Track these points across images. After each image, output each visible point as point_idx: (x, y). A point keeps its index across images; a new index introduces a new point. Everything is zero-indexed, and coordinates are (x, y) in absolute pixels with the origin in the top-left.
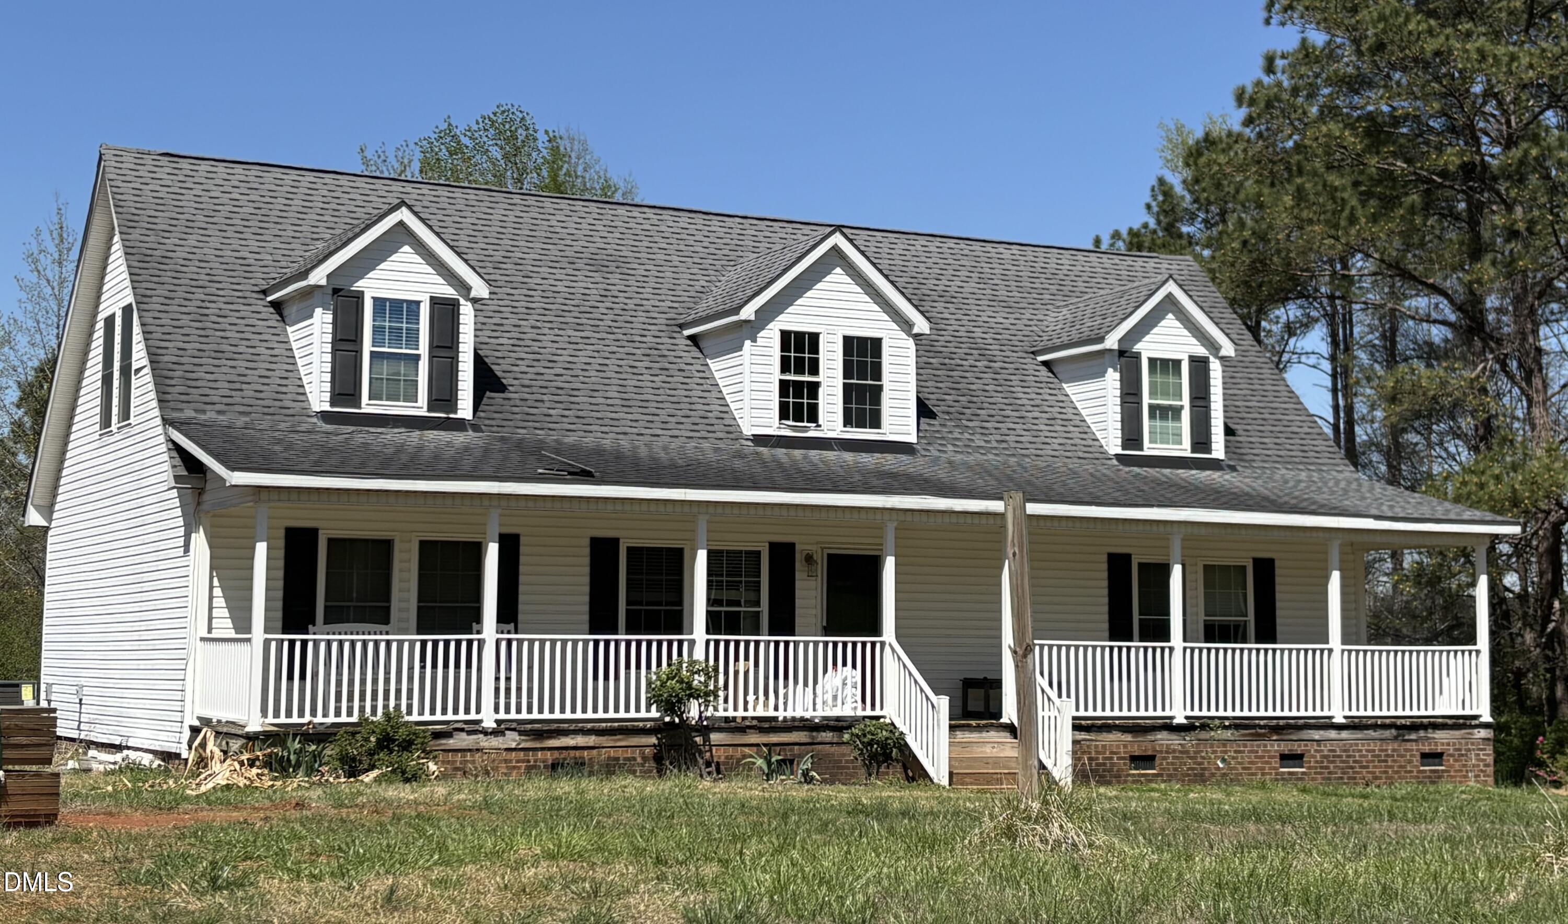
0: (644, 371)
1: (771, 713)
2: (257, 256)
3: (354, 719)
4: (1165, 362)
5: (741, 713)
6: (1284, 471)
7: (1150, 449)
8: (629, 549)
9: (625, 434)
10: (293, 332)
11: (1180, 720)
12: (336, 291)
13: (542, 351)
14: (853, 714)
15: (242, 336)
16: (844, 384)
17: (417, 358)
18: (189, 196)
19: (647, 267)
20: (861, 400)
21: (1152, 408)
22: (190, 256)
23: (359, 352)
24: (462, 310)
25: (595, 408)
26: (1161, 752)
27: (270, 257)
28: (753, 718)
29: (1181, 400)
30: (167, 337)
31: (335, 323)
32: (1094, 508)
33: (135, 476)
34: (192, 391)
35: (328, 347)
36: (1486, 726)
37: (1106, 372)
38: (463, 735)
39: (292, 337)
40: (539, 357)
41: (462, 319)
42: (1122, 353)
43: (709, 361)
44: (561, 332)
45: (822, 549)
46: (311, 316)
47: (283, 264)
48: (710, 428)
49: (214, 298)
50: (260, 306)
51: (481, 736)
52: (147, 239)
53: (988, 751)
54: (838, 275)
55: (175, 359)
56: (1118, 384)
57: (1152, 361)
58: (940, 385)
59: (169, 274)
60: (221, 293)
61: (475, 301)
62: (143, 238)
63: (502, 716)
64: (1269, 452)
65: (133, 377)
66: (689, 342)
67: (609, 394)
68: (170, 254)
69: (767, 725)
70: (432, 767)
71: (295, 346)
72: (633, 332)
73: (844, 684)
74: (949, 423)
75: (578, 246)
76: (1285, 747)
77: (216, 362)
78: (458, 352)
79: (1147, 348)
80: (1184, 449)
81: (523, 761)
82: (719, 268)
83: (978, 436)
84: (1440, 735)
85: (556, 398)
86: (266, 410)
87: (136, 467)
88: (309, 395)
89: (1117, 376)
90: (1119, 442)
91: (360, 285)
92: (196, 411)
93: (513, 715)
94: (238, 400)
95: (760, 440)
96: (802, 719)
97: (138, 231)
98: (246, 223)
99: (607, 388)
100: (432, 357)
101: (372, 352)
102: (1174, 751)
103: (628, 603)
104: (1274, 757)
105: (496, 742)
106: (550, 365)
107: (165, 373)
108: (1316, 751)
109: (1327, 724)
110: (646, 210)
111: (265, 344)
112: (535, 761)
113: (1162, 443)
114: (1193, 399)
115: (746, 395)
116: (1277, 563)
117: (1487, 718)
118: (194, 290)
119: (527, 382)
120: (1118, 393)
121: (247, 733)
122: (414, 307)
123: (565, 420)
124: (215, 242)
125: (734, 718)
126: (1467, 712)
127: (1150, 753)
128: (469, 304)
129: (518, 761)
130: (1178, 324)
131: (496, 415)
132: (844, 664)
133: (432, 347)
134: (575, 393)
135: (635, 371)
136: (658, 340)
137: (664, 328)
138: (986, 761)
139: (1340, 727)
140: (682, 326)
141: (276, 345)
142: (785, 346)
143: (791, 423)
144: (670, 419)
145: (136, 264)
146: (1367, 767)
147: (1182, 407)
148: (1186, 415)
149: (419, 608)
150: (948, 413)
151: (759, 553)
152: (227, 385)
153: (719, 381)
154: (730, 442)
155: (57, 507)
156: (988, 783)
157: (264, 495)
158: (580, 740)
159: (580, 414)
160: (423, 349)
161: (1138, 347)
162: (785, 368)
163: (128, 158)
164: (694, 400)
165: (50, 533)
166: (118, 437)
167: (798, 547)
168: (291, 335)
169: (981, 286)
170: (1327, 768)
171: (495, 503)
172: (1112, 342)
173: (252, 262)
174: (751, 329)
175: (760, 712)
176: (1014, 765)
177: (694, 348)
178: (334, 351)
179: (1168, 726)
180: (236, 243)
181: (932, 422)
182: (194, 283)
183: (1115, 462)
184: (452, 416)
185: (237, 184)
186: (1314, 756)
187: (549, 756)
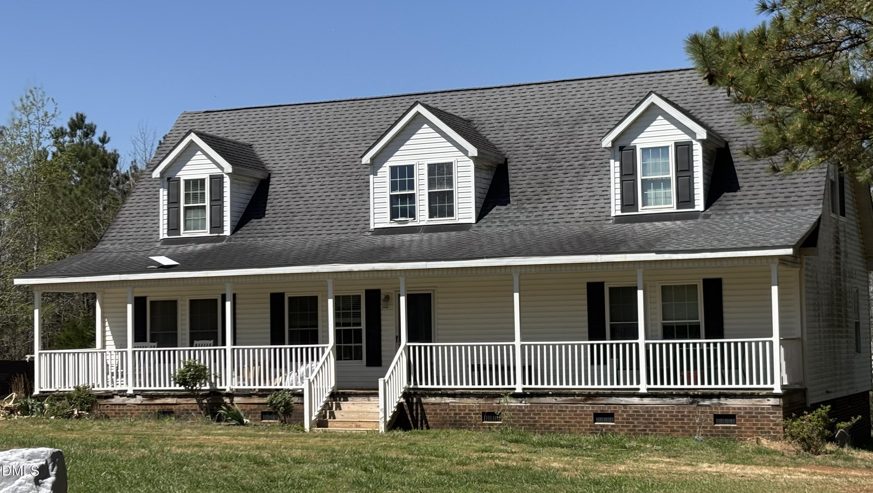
4: (655, 149)
7: (643, 210)
8: (289, 298)
9: (304, 235)
11: (519, 390)
12: (169, 179)
16: (429, 193)
17: (205, 207)
20: (441, 201)
21: (645, 182)
23: (179, 208)
24: (224, 180)
26: (504, 410)
29: (668, 173)
31: (168, 195)
36: (777, 396)
38: (119, 397)
41: (225, 183)
42: (617, 148)
51: (125, 398)
56: (618, 170)
57: (644, 150)
63: (137, 388)
67: (316, 213)
76: (598, 409)
78: (223, 202)
79: (641, 143)
80: (670, 207)
81: (145, 411)
89: (618, 164)
90: (619, 207)
91: (179, 174)
93: (143, 388)
100: (211, 206)
101: (185, 207)
102: (514, 410)
103: (290, 327)
104: (589, 415)
105: (132, 401)
108: (623, 411)
112: (151, 411)
113: (654, 205)
114: (679, 172)
115: (372, 206)
116: (724, 282)
117: (779, 391)
119: (278, 211)
120: (618, 175)
122: (203, 182)
125: (255, 389)
126: (761, 386)
127: (496, 411)
128: (227, 176)
129: (143, 411)
130: (665, 122)
133: (211, 201)
134: (298, 214)
139: (644, 396)
142: (393, 175)
143: (398, 219)
146: (664, 423)
147: (669, 179)
148: (673, 183)
149: (190, 333)
151: (360, 296)
158: (170, 400)
159: (290, 226)
160: (207, 203)
161: (632, 142)
162: (393, 188)
167: (382, 292)
170: (633, 423)
172: (607, 143)
174: (372, 168)
178: (168, 209)
179: (511, 394)
183: (615, 221)
184: (221, 235)
186: (621, 415)
187: (157, 408)
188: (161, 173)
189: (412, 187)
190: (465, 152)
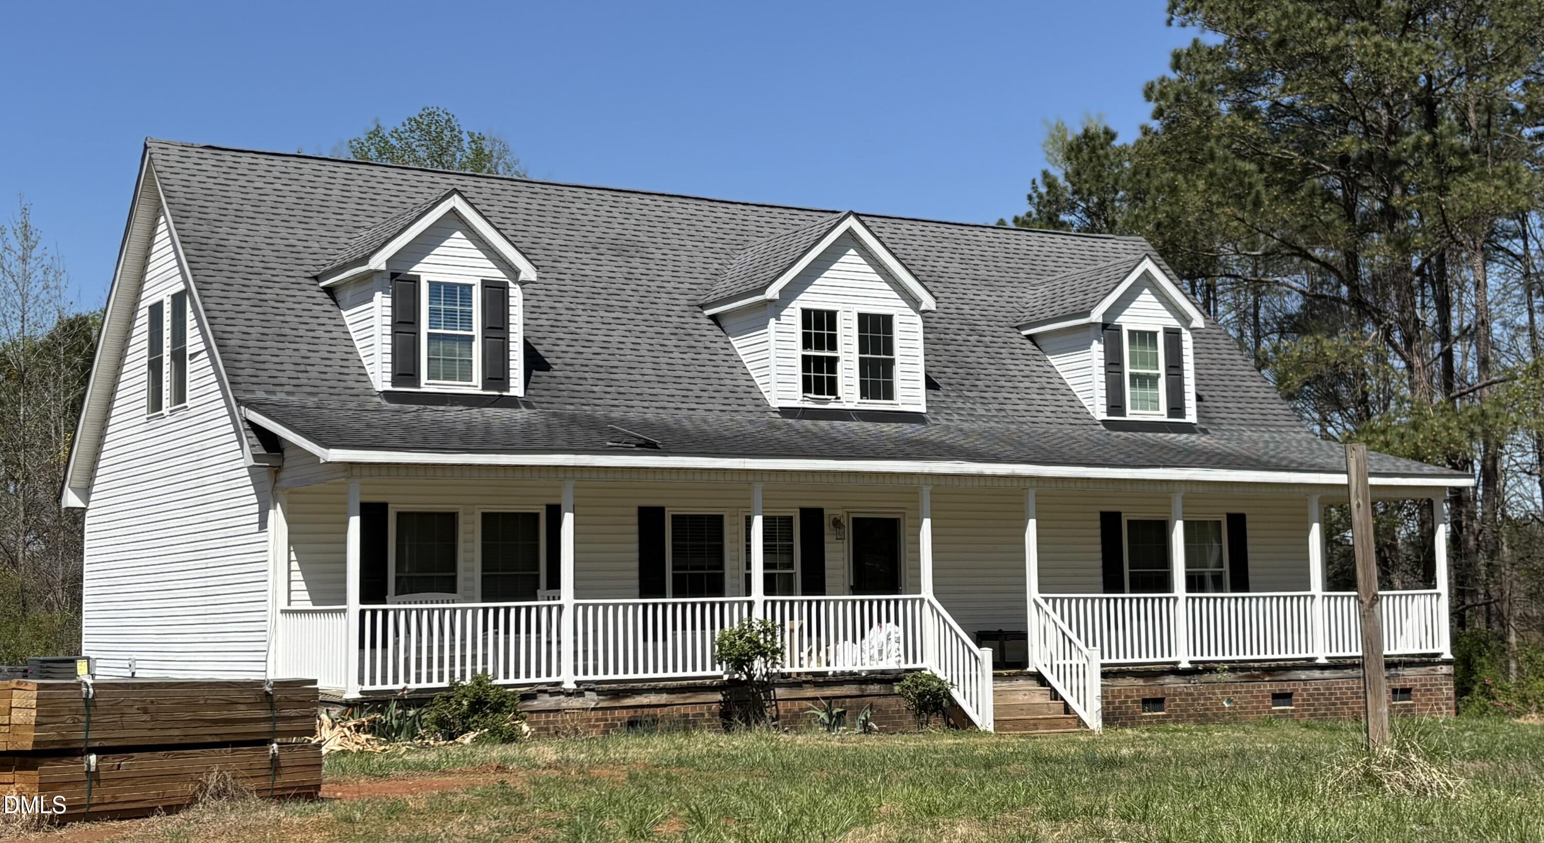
0: (674, 349)
1: (823, 668)
2: (306, 244)
3: (446, 683)
4: (1143, 334)
5: (796, 669)
6: (1249, 433)
7: (1132, 414)
8: (674, 517)
9: (664, 408)
10: (349, 316)
11: (1185, 665)
12: (394, 276)
13: (578, 331)
14: (896, 667)
15: (301, 320)
16: (860, 359)
17: (471, 338)
18: (234, 186)
19: (664, 251)
20: (875, 374)
21: (1133, 377)
22: (243, 244)
23: (417, 334)
24: (512, 292)
25: (633, 384)
26: (1169, 695)
27: (317, 245)
28: (807, 673)
29: (1157, 369)
30: (232, 322)
31: (393, 306)
33: (194, 457)
34: (260, 373)
35: (388, 330)
36: (1447, 662)
37: (1091, 344)
38: (546, 697)
39: (348, 321)
40: (576, 337)
41: (512, 301)
42: (1105, 326)
43: (731, 339)
44: (593, 314)
45: (848, 513)
46: (371, 300)
47: (331, 251)
48: (740, 402)
49: (270, 284)
50: (313, 291)
51: (562, 697)
52: (200, 228)
53: (1020, 698)
54: (852, 256)
55: (241, 343)
56: (1102, 355)
57: (1132, 333)
58: (939, 358)
59: (225, 261)
60: (276, 279)
61: (523, 284)
62: (197, 227)
63: (581, 677)
64: (1234, 416)
65: (188, 362)
66: (710, 322)
67: (645, 371)
68: (223, 243)
69: (819, 680)
70: (525, 728)
71: (351, 329)
72: (659, 312)
73: (889, 639)
74: (952, 394)
75: (598, 232)
76: (1276, 688)
77: (280, 345)
78: (509, 333)
79: (1128, 321)
80: (1161, 414)
81: (601, 720)
82: (729, 251)
83: (978, 405)
84: (1409, 672)
85: (597, 376)
86: (332, 391)
87: (196, 447)
88: (371, 376)
89: (1101, 347)
90: (1104, 408)
91: (416, 269)
92: (267, 392)
93: (591, 677)
94: (305, 381)
95: (786, 412)
96: (851, 673)
97: (191, 221)
98: (291, 213)
99: (642, 365)
100: (484, 338)
101: (429, 334)
102: (1180, 694)
103: (674, 568)
104: (1267, 696)
105: (576, 702)
106: (587, 344)
107: (234, 356)
108: (1303, 690)
109: (1310, 664)
110: (656, 197)
111: (322, 328)
112: (613, 720)
113: (1141, 409)
114: (1169, 367)
115: (773, 370)
116: (1248, 518)
117: (1448, 655)
118: (250, 276)
119: (569, 361)
120: (1102, 363)
121: (346, 700)
122: (467, 290)
123: (608, 396)
124: (264, 230)
125: (790, 674)
126: (1430, 650)
127: (1159, 696)
128: (517, 286)
129: (597, 720)
130: (1153, 298)
131: (544, 393)
132: (888, 620)
133: (485, 328)
134: (614, 370)
135: (666, 349)
136: (683, 320)
137: (686, 308)
138: (1021, 708)
139: (1322, 667)
140: (703, 307)
141: (333, 329)
142: (806, 324)
143: (812, 396)
144: (703, 394)
145: (193, 252)
146: (1346, 704)
147: (1158, 376)
148: (1162, 383)
149: (483, 577)
150: (950, 384)
151: (791, 518)
152: (292, 367)
153: (743, 358)
154: (759, 414)
155: (95, 489)
156: (1026, 728)
157: (356, 471)
158: (653, 699)
159: (621, 390)
160: (477, 329)
161: (1120, 320)
162: (806, 345)
163: (174, 151)
164: (723, 375)
165: (88, 514)
166: (169, 420)
167: (826, 512)
168: (346, 319)
169: (964, 266)
170: (1313, 705)
171: (569, 475)
172: (1097, 316)
173: (302, 249)
174: (775, 308)
175: (814, 668)
176: (1045, 711)
177: (715, 327)
178: (394, 333)
179: (1174, 670)
180: (284, 232)
181: (937, 393)
182: (249, 270)
183: (1102, 427)
184: (505, 394)
185: (278, 175)
186: (1301, 695)
187: (626, 715)
188: (388, 261)
189: (833, 346)
190: (914, 302)
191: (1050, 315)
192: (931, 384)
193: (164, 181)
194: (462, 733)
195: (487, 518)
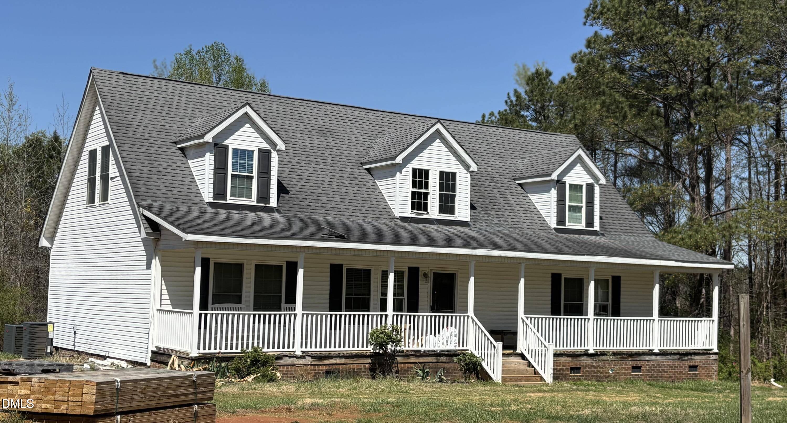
0: (348, 185)
1: (420, 348)
2: (170, 125)
3: (239, 350)
4: (576, 186)
5: (407, 348)
6: (624, 236)
7: (569, 225)
8: (347, 269)
9: (344, 215)
10: (192, 163)
11: (591, 351)
12: (216, 145)
13: (302, 174)
14: (454, 349)
15: (168, 164)
16: (440, 194)
17: (252, 178)
18: (135, 94)
19: (343, 135)
20: (446, 201)
21: (570, 207)
22: (140, 124)
23: (226, 174)
24: (273, 155)
25: (329, 202)
26: (583, 366)
27: (175, 126)
28: (412, 351)
29: (582, 203)
30: (135, 164)
31: (215, 160)
32: (560, 255)
33: (112, 228)
34: (149, 190)
35: (212, 172)
36: (715, 354)
37: (551, 190)
38: (287, 358)
39: (191, 165)
40: (302, 177)
41: (273, 159)
42: (558, 181)
43: (376, 181)
44: (310, 166)
45: (431, 270)
46: (204, 156)
47: (182, 129)
48: (380, 213)
49: (153, 145)
50: (174, 149)
51: (295, 359)
52: (118, 115)
53: (513, 366)
54: (438, 143)
55: (139, 175)
56: (556, 196)
57: (571, 185)
58: (476, 194)
59: (131, 132)
60: (156, 143)
61: (278, 151)
63: (304, 349)
64: (617, 227)
65: (110, 181)
66: (366, 171)
67: (335, 196)
68: (130, 123)
69: (417, 354)
70: (278, 374)
71: (193, 170)
72: (341, 166)
73: (451, 335)
74: (482, 212)
75: (312, 123)
76: (634, 363)
77: (159, 177)
78: (270, 175)
79: (569, 179)
80: (582, 226)
81: (313, 370)
82: (375, 136)
83: (495, 219)
84: (697, 358)
85: (312, 197)
86: (184, 201)
87: (113, 224)
88: (203, 194)
89: (556, 192)
90: (555, 222)
91: (227, 142)
92: (152, 201)
93: (309, 349)
94: (171, 196)
95: (403, 219)
96: (433, 351)
97: (114, 111)
98: (163, 108)
99: (333, 193)
100: (259, 177)
101: (232, 174)
102: (588, 365)
104: (629, 368)
105: (301, 362)
106: (307, 181)
107: (136, 181)
108: (647, 365)
109: (650, 353)
110: (340, 107)
111: (178, 168)
112: (318, 370)
113: (573, 223)
114: (587, 203)
115: (397, 198)
116: (622, 278)
117: (716, 350)
118: (143, 141)
119: (298, 190)
120: (556, 200)
121: (192, 357)
122: (251, 153)
123: (317, 208)
124: (150, 117)
125: (403, 351)
126: (707, 347)
127: (578, 366)
128: (276, 152)
129: (311, 370)
130: (582, 169)
131: (286, 205)
133: (259, 173)
134: (320, 195)
135: (345, 185)
136: (353, 170)
137: (354, 164)
138: (514, 371)
139: (656, 354)
140: (363, 164)
141: (184, 169)
142: (414, 176)
143: (416, 211)
144: (363, 208)
145: (115, 127)
146: (667, 372)
147: (582, 207)
148: (584, 210)
149: (254, 296)
150: (481, 207)
151: (404, 272)
152: (165, 188)
153: (382, 191)
154: (390, 220)
155: (56, 238)
156: (516, 381)
158: (338, 361)
159: (323, 205)
160: (255, 173)
161: (565, 179)
162: (414, 186)
163: (105, 75)
164: (372, 199)
165: (52, 250)
166: (98, 208)
167: (420, 269)
168: (190, 164)
169: (488, 147)
170: (651, 372)
171: (302, 250)
172: (554, 176)
173: (167, 127)
174: (399, 167)
175: (415, 348)
176: (525, 372)
177: (368, 174)
178: (215, 173)
179: (586, 354)
180: (159, 119)
181: (475, 211)
182: (143, 137)
183: (554, 231)
184: (267, 205)
185: (156, 89)
186: (645, 367)
187: (324, 368)
188: (213, 138)
189: (427, 187)
190: (467, 167)
191: (530, 174)
192: (473, 207)
193: (100, 90)
194: (247, 375)
195: (258, 267)
